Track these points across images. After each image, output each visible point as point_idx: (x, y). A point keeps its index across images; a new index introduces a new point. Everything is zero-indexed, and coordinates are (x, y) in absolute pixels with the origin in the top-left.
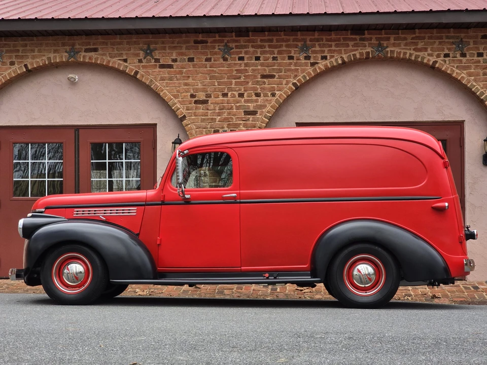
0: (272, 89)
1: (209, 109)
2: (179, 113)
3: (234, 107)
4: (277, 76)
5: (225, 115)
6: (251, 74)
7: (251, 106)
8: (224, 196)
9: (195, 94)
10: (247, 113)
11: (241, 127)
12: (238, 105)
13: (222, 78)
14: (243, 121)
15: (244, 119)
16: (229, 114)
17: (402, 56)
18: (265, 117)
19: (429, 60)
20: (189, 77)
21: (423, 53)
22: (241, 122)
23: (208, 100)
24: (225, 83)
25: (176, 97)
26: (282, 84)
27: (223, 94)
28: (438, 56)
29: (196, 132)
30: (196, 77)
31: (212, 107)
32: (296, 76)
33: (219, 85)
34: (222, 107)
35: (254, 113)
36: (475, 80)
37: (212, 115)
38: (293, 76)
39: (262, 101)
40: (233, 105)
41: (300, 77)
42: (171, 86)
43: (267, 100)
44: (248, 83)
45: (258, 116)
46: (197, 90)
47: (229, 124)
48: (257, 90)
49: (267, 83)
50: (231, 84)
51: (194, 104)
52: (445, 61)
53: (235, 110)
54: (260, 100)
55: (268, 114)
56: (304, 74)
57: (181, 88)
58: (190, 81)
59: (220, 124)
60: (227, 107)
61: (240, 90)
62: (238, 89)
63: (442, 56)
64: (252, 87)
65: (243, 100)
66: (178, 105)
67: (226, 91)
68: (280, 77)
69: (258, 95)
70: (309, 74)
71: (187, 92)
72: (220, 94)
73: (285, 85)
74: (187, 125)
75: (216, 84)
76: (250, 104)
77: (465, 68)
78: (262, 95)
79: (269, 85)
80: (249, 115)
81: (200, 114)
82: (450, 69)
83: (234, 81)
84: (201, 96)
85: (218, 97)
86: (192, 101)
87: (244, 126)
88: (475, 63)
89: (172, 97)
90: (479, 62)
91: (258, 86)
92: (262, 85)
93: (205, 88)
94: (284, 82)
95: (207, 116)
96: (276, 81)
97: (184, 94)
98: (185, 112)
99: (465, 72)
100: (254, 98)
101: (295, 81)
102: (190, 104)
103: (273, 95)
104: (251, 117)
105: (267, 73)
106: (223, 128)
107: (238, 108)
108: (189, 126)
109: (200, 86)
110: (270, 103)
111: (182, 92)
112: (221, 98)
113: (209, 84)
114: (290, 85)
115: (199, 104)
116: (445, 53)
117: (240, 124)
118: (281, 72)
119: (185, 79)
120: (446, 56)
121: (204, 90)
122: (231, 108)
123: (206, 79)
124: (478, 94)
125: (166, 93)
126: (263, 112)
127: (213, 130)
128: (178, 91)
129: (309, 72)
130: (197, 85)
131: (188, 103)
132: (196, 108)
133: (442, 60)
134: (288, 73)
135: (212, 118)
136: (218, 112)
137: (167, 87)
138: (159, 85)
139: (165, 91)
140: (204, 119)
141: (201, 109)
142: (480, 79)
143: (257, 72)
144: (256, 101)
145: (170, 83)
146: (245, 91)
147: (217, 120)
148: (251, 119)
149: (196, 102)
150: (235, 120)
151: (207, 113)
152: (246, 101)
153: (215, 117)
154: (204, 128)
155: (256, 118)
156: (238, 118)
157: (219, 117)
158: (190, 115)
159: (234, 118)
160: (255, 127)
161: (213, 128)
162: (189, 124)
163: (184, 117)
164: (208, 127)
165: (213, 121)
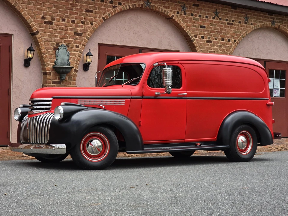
0: (91, 20)
1: (54, 28)
2: (34, 29)
3: (69, 29)
4: (94, 12)
5: (63, 34)
6: (79, 8)
7: (79, 30)
8: (179, 94)
9: (45, 16)
10: (77, 34)
11: (73, 43)
12: (71, 28)
13: (62, 8)
15: (74, 38)
16: (66, 33)
17: (158, 9)
18: (86, 38)
19: (170, 14)
20: (41, 4)
21: (167, 9)
22: (73, 40)
23: (53, 22)
24: (64, 12)
25: (32, 17)
26: (97, 17)
27: (62, 19)
28: (174, 13)
29: (45, 43)
30: (46, 4)
31: (55, 27)
32: (105, 13)
33: (60, 13)
34: (61, 28)
35: (80, 35)
36: (189, 29)
37: (55, 33)
38: (103, 13)
39: (85, 27)
40: (68, 27)
41: (106, 14)
42: (29, 8)
43: (88, 27)
44: (77, 14)
45: (82, 37)
46: (46, 14)
47: (65, 41)
48: (82, 20)
49: (88, 16)
50: (68, 13)
51: (44, 23)
52: (177, 16)
53: (69, 31)
54: (84, 26)
55: (88, 37)
56: (109, 12)
57: (36, 11)
58: (42, 7)
59: (60, 40)
60: (64, 29)
61: (72, 18)
62: (71, 17)
63: (176, 12)
64: (79, 17)
65: (74, 25)
66: (34, 23)
67: (64, 18)
68: (96, 13)
69: (83, 23)
70: (111, 12)
71: (40, 14)
72: (61, 19)
73: (99, 18)
74: (39, 38)
75: (58, 12)
76: (78, 29)
77: (186, 21)
78: (85, 23)
79: (89, 17)
80: (77, 35)
81: (48, 31)
82: (179, 21)
83: (69, 11)
84: (49, 19)
85: (59, 21)
86: (42, 21)
87: (74, 43)
88: (190, 19)
89: (30, 17)
90: (191, 19)
91: (83, 17)
92: (85, 16)
93: (51, 13)
94: (98, 16)
95: (52, 33)
96: (93, 15)
97: (38, 16)
98: (38, 29)
99: (185, 23)
100: (81, 24)
101: (104, 17)
102: (41, 23)
103: (92, 24)
104: (78, 37)
105: (88, 9)
106: (62, 42)
107: (71, 30)
108: (41, 39)
109: (48, 12)
110: (90, 29)
111: (36, 14)
112: (61, 22)
113: (54, 11)
114: (101, 19)
115: (48, 24)
116: (177, 11)
117: (72, 41)
118: (96, 9)
119: (39, 5)
120: (178, 13)
121: (51, 15)
122: (67, 30)
123: (52, 7)
124: (190, 37)
125: (26, 14)
126: (85, 34)
127: (56, 43)
128: (34, 13)
129: (112, 12)
130: (47, 11)
131: (40, 22)
132: (46, 27)
133: (176, 15)
134: (100, 11)
135: (55, 35)
136: (59, 32)
137: (27, 9)
138: (21, 6)
139: (25, 12)
140: (50, 35)
141: (48, 28)
142: (191, 28)
143: (83, 7)
144: (82, 27)
145: (29, 7)
146: (76, 19)
147: (58, 37)
148: (78, 38)
149: (45, 23)
150: (69, 38)
151: (52, 31)
152: (76, 26)
153: (58, 35)
154: (50, 42)
155: (81, 38)
156: (71, 37)
157: (60, 35)
158: (41, 31)
159: (69, 37)
160: (80, 44)
161: (56, 42)
162: (41, 38)
163: (38, 32)
164: (53, 41)
165: (56, 37)
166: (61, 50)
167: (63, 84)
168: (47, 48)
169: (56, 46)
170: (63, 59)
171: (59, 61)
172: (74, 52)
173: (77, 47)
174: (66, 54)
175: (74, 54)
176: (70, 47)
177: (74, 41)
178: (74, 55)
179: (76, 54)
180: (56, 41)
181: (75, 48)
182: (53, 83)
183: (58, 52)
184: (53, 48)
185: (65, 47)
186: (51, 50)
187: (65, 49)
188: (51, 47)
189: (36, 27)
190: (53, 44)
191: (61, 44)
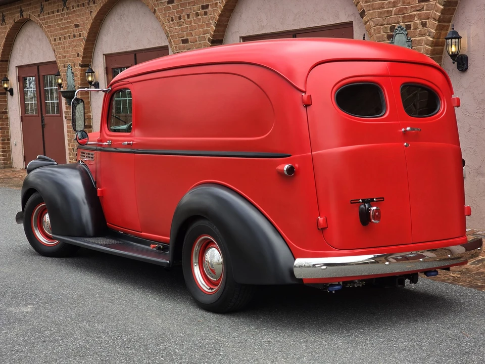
2: (359, 7)
5: (400, 5)
11: (416, 19)
14: (418, 11)
16: (404, 3)
18: (439, 3)
22: (415, 13)
29: (374, 30)
37: (387, 7)
47: (404, 17)
59: (395, 18)
81: (377, 6)
87: (419, 19)
95: (383, 8)
98: (364, 5)
104: (425, 5)
106: (398, 23)
117: (415, 15)
127: (389, 26)
135: (388, 11)
140: (381, 13)
147: (393, 14)
148: (425, 8)
151: (383, 4)
153: (391, 9)
154: (382, 25)
155: (430, 5)
156: (412, 7)
157: (395, 9)
158: (368, 9)
159: (408, 9)
160: (428, 19)
161: (389, 24)
162: (368, 21)
163: (364, 11)
164: (385, 23)
165: (389, 15)
166: (397, 38)
168: (378, 38)
169: (391, 31)
172: (419, 37)
173: (424, 25)
174: (407, 44)
175: (419, 40)
176: (412, 29)
177: (419, 14)
178: (419, 43)
179: (423, 41)
180: (390, 22)
181: (420, 28)
183: (393, 43)
184: (385, 36)
185: (402, 32)
186: (384, 41)
187: (403, 35)
188: (383, 35)
189: (361, 2)
190: (386, 28)
191: (398, 25)
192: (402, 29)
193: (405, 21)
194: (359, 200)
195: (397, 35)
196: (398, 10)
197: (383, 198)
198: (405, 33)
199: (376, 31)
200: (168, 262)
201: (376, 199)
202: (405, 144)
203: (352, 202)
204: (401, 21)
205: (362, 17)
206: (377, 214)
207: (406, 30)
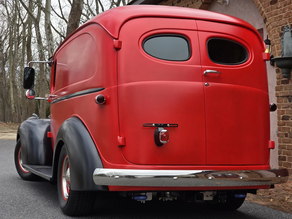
1: (279, 7)
2: (263, 16)
5: (287, 11)
16: (289, 8)
29: (272, 31)
31: (280, 4)
34: (285, 3)
37: (280, 13)
47: (289, 19)
59: (284, 21)
66: (263, 9)
89: (259, 3)
95: (277, 14)
98: (266, 14)
102: (268, 6)
115: (273, 4)
127: (281, 26)
131: (267, 5)
132: (272, 9)
135: (280, 16)
136: (284, 9)
140: (276, 18)
141: (274, 9)
147: (283, 18)
149: (271, 3)
151: (277, 11)
153: (282, 14)
154: (276, 27)
157: (284, 14)
158: (268, 16)
162: (269, 25)
163: (266, 19)
164: (278, 25)
165: (281, 19)
167: (291, 83)
168: (274, 36)
169: (282, 30)
170: (288, 47)
171: (285, 51)
180: (281, 24)
182: (282, 84)
183: (283, 39)
184: (279, 34)
185: (288, 30)
186: (278, 38)
187: (289, 32)
188: (277, 34)
189: (264, 12)
190: (279, 28)
191: (286, 25)
192: (288, 28)
193: (290, 22)
194: (152, 124)
195: (286, 33)
196: (286, 14)
197: (177, 125)
198: (290, 31)
199: (273, 32)
200: (51, 177)
201: (170, 124)
202: (206, 83)
203: (145, 125)
204: (288, 22)
205: (265, 23)
206: (165, 135)
207: (291, 28)
